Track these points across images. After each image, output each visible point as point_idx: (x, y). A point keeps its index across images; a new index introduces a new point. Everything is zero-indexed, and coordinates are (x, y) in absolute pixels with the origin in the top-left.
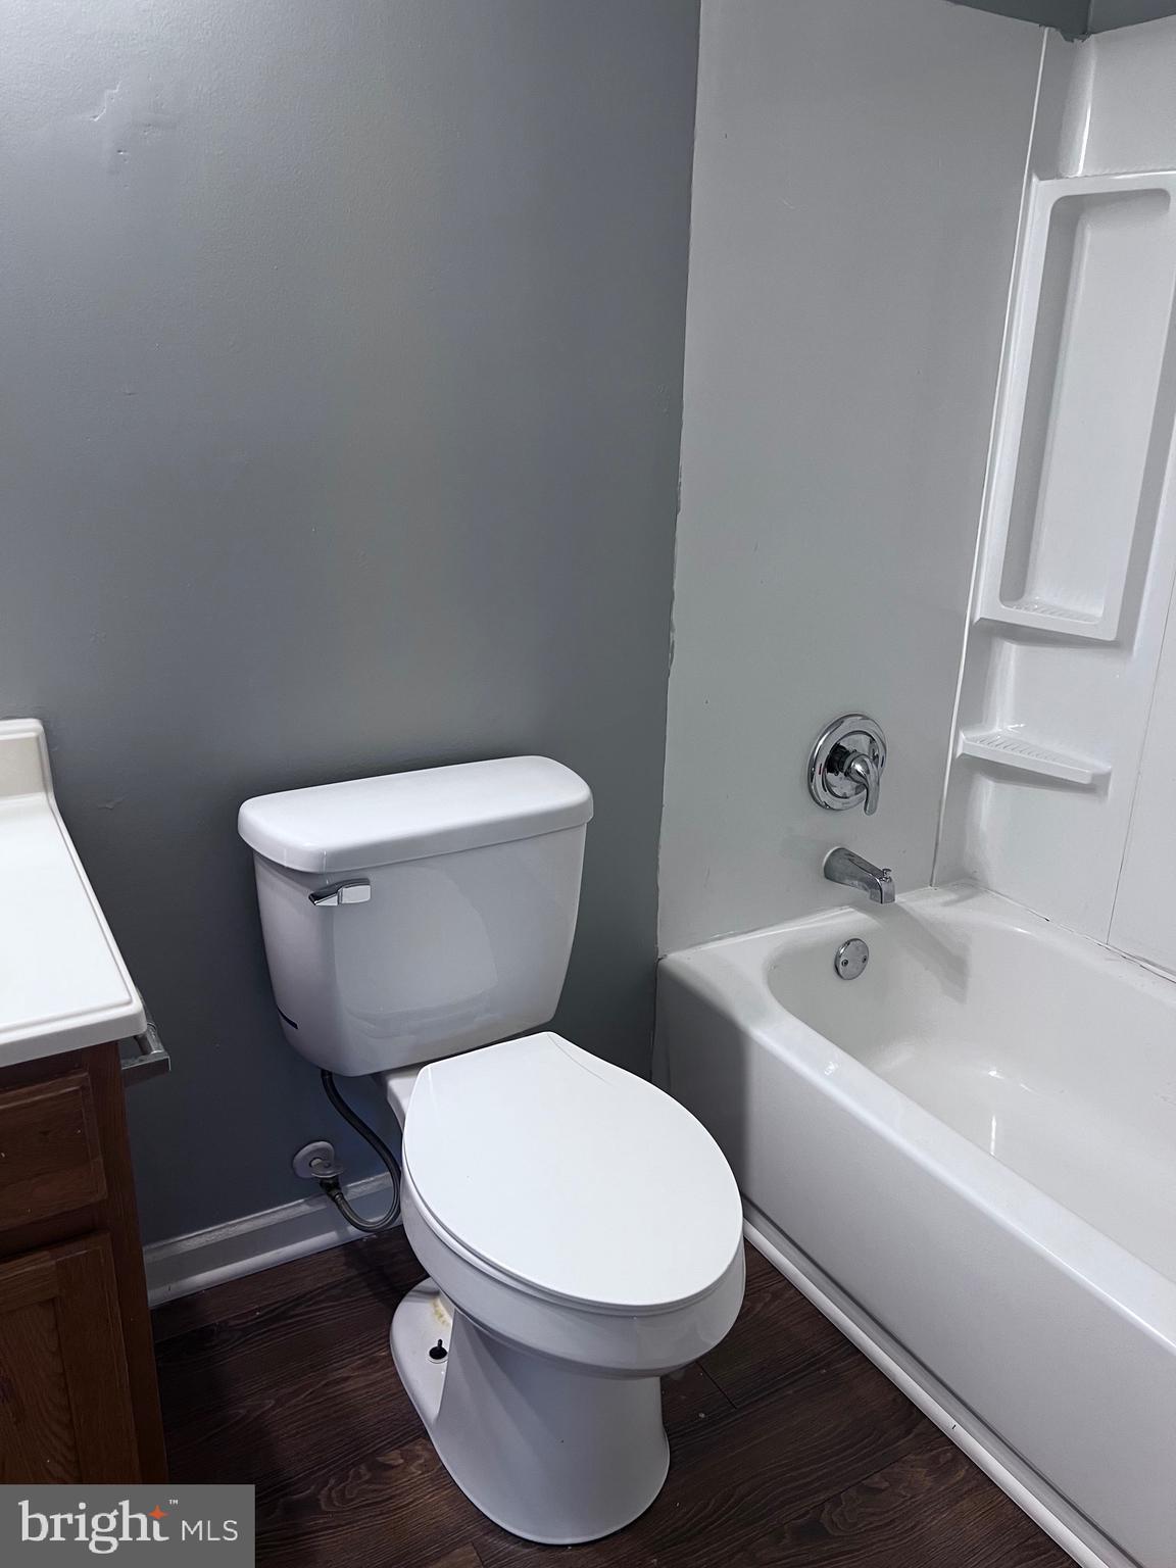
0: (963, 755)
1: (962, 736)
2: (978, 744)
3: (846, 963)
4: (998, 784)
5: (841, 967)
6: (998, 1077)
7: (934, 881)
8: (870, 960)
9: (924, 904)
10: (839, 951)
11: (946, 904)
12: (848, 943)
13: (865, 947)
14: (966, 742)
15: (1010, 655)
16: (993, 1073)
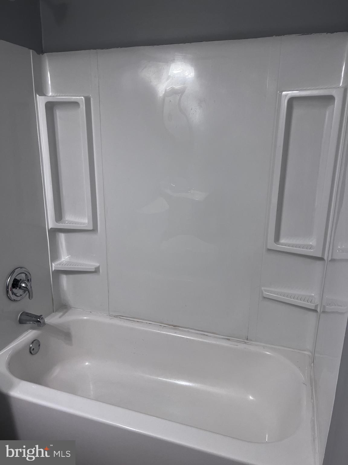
0: (55, 270)
1: (53, 264)
2: (59, 266)
3: (33, 349)
4: (67, 276)
5: (32, 352)
6: (89, 364)
7: (54, 311)
8: (41, 346)
9: (52, 320)
10: (30, 346)
11: (60, 317)
12: (33, 342)
13: (38, 341)
14: (54, 266)
15: (62, 237)
16: (87, 364)
